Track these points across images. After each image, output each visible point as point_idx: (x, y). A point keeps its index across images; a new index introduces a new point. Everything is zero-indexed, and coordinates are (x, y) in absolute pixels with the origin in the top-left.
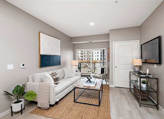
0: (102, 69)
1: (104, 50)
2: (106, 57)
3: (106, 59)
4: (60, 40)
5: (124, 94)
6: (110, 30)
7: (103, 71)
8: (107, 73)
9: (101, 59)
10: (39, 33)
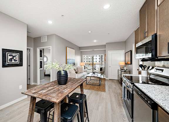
0: (101, 68)
1: (102, 56)
2: (103, 60)
3: (104, 61)
4: (74, 50)
5: (114, 82)
6: (106, 43)
7: (101, 69)
8: (104, 71)
9: (99, 61)
10: (66, 47)
